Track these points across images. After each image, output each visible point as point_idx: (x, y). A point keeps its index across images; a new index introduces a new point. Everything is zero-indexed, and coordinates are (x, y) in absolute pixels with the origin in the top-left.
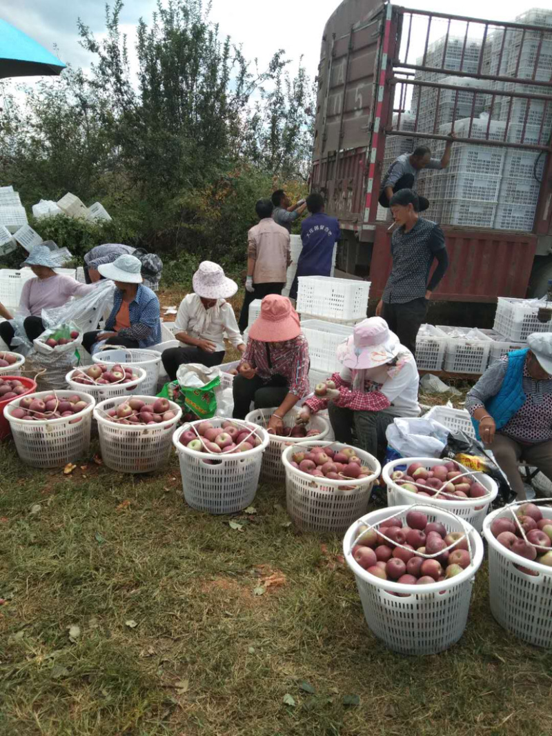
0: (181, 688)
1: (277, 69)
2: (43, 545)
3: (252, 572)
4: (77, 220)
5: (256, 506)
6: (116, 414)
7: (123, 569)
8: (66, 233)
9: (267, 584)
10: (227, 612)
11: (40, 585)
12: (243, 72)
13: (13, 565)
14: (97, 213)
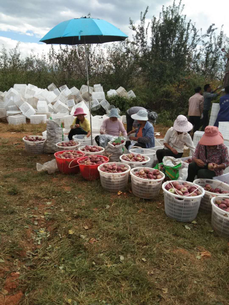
0: (165, 291)
1: (211, 33)
2: (110, 221)
3: (195, 249)
4: (123, 97)
5: (197, 221)
6: (138, 174)
7: (141, 237)
8: (119, 102)
9: (202, 255)
10: (185, 264)
11: (109, 237)
12: (195, 34)
13: (99, 227)
14: (131, 94)
